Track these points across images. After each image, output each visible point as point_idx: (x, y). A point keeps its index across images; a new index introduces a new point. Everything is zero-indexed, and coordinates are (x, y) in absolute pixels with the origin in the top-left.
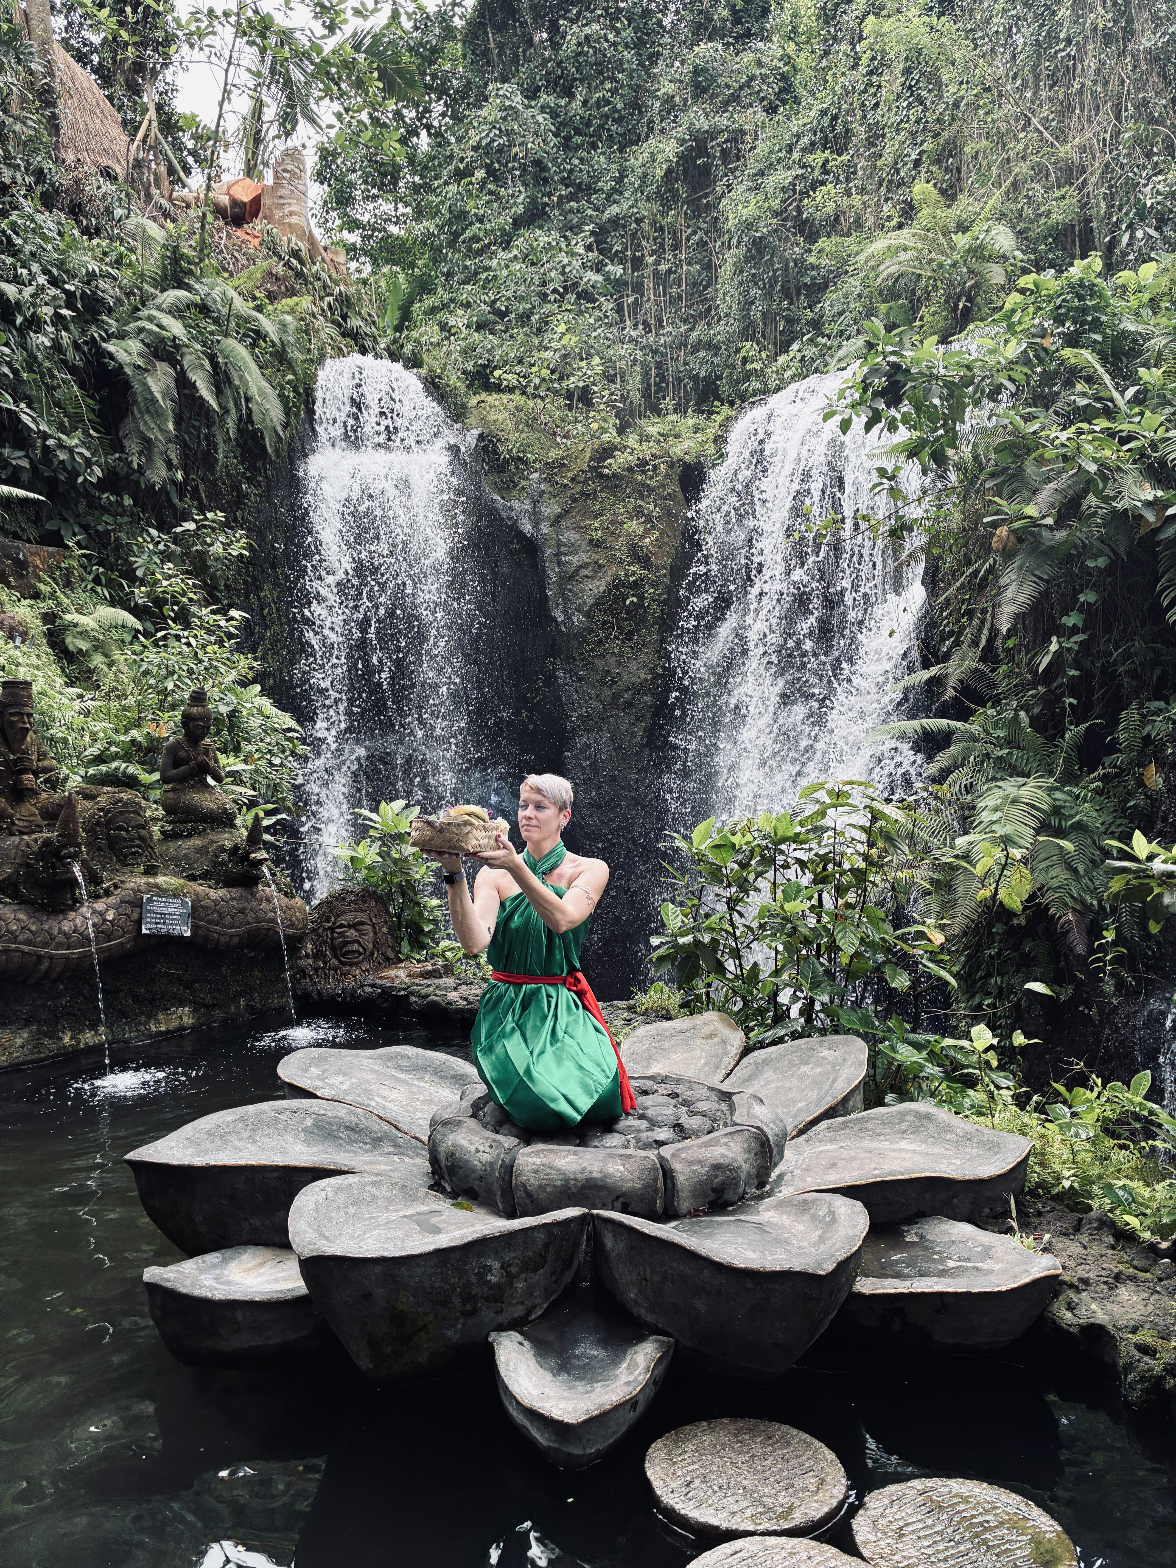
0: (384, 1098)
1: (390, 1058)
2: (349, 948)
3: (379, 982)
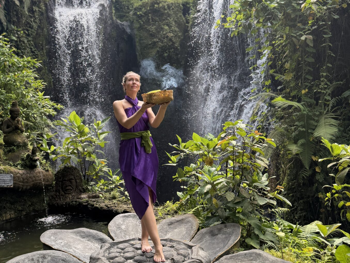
0: (75, 248)
1: (78, 232)
2: (68, 188)
3: (78, 200)
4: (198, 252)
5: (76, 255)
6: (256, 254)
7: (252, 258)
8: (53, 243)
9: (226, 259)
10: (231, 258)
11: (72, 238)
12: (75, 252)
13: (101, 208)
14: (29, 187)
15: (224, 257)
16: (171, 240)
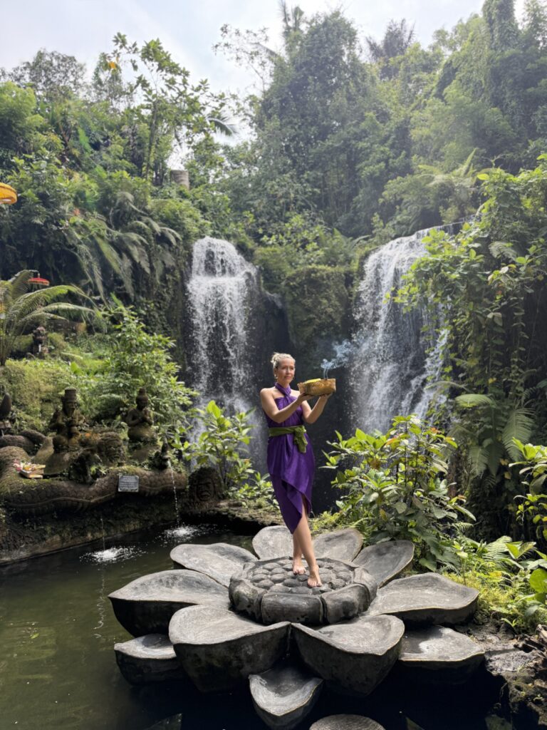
0: (213, 567)
1: (216, 549)
2: (204, 494)
3: (216, 508)
4: (361, 574)
5: (214, 576)
6: (433, 578)
7: (427, 583)
8: (186, 561)
9: (395, 584)
10: (402, 583)
11: (209, 555)
12: (212, 572)
13: (245, 519)
14: (157, 492)
15: (394, 581)
16: (329, 560)
